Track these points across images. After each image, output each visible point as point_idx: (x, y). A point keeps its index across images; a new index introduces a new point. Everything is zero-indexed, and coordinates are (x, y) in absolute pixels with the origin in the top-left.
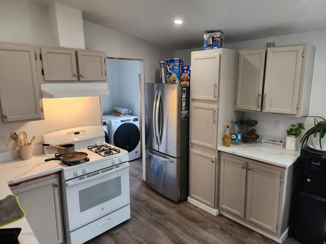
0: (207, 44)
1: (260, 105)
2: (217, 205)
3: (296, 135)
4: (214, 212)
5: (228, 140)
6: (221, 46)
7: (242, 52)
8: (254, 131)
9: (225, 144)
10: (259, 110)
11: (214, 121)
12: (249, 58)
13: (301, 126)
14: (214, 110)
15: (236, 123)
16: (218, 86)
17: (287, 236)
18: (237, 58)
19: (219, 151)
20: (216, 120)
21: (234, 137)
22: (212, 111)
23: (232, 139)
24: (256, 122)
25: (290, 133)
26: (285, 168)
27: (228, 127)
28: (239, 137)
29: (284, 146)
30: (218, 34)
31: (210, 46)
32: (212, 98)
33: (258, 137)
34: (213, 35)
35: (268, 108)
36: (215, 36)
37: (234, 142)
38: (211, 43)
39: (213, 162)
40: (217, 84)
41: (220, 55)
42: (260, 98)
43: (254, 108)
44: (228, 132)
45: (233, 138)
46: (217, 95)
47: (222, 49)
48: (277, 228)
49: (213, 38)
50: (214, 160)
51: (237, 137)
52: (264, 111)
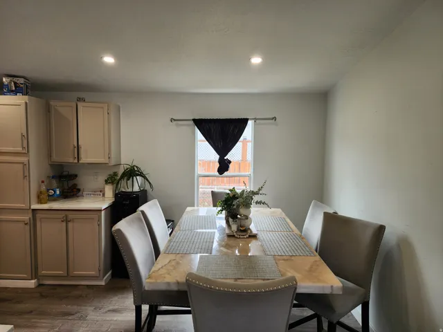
0: (8, 88)
1: (76, 156)
2: (35, 274)
3: (112, 183)
4: (32, 283)
5: (44, 196)
6: (27, 94)
7: (52, 103)
8: (75, 185)
9: (40, 201)
10: (76, 161)
11: (25, 177)
12: (61, 110)
13: (115, 174)
14: (23, 163)
15: (53, 177)
16: (26, 136)
17: (110, 278)
18: (48, 109)
19: (33, 210)
20: (27, 174)
21: (52, 192)
22: (22, 165)
23: (49, 196)
24: (76, 176)
25: (107, 182)
26: (101, 210)
27: (43, 182)
28: (58, 192)
29: (104, 195)
30: (22, 81)
31: (12, 91)
32: (19, 149)
33: (79, 190)
34: (15, 79)
35: (84, 160)
36: (18, 82)
37: (52, 198)
38: (14, 89)
39: (26, 224)
40: (25, 134)
41: (26, 103)
42: (76, 149)
43: (71, 160)
44: (44, 188)
45: (51, 194)
46: (25, 145)
47: (27, 96)
48: (99, 271)
49: (15, 83)
50: (28, 221)
51: (55, 192)
52: (80, 162)
